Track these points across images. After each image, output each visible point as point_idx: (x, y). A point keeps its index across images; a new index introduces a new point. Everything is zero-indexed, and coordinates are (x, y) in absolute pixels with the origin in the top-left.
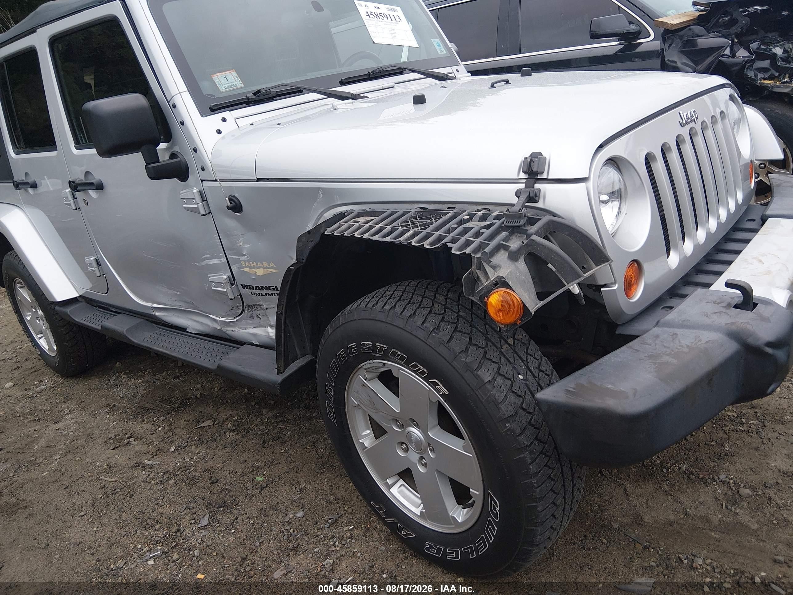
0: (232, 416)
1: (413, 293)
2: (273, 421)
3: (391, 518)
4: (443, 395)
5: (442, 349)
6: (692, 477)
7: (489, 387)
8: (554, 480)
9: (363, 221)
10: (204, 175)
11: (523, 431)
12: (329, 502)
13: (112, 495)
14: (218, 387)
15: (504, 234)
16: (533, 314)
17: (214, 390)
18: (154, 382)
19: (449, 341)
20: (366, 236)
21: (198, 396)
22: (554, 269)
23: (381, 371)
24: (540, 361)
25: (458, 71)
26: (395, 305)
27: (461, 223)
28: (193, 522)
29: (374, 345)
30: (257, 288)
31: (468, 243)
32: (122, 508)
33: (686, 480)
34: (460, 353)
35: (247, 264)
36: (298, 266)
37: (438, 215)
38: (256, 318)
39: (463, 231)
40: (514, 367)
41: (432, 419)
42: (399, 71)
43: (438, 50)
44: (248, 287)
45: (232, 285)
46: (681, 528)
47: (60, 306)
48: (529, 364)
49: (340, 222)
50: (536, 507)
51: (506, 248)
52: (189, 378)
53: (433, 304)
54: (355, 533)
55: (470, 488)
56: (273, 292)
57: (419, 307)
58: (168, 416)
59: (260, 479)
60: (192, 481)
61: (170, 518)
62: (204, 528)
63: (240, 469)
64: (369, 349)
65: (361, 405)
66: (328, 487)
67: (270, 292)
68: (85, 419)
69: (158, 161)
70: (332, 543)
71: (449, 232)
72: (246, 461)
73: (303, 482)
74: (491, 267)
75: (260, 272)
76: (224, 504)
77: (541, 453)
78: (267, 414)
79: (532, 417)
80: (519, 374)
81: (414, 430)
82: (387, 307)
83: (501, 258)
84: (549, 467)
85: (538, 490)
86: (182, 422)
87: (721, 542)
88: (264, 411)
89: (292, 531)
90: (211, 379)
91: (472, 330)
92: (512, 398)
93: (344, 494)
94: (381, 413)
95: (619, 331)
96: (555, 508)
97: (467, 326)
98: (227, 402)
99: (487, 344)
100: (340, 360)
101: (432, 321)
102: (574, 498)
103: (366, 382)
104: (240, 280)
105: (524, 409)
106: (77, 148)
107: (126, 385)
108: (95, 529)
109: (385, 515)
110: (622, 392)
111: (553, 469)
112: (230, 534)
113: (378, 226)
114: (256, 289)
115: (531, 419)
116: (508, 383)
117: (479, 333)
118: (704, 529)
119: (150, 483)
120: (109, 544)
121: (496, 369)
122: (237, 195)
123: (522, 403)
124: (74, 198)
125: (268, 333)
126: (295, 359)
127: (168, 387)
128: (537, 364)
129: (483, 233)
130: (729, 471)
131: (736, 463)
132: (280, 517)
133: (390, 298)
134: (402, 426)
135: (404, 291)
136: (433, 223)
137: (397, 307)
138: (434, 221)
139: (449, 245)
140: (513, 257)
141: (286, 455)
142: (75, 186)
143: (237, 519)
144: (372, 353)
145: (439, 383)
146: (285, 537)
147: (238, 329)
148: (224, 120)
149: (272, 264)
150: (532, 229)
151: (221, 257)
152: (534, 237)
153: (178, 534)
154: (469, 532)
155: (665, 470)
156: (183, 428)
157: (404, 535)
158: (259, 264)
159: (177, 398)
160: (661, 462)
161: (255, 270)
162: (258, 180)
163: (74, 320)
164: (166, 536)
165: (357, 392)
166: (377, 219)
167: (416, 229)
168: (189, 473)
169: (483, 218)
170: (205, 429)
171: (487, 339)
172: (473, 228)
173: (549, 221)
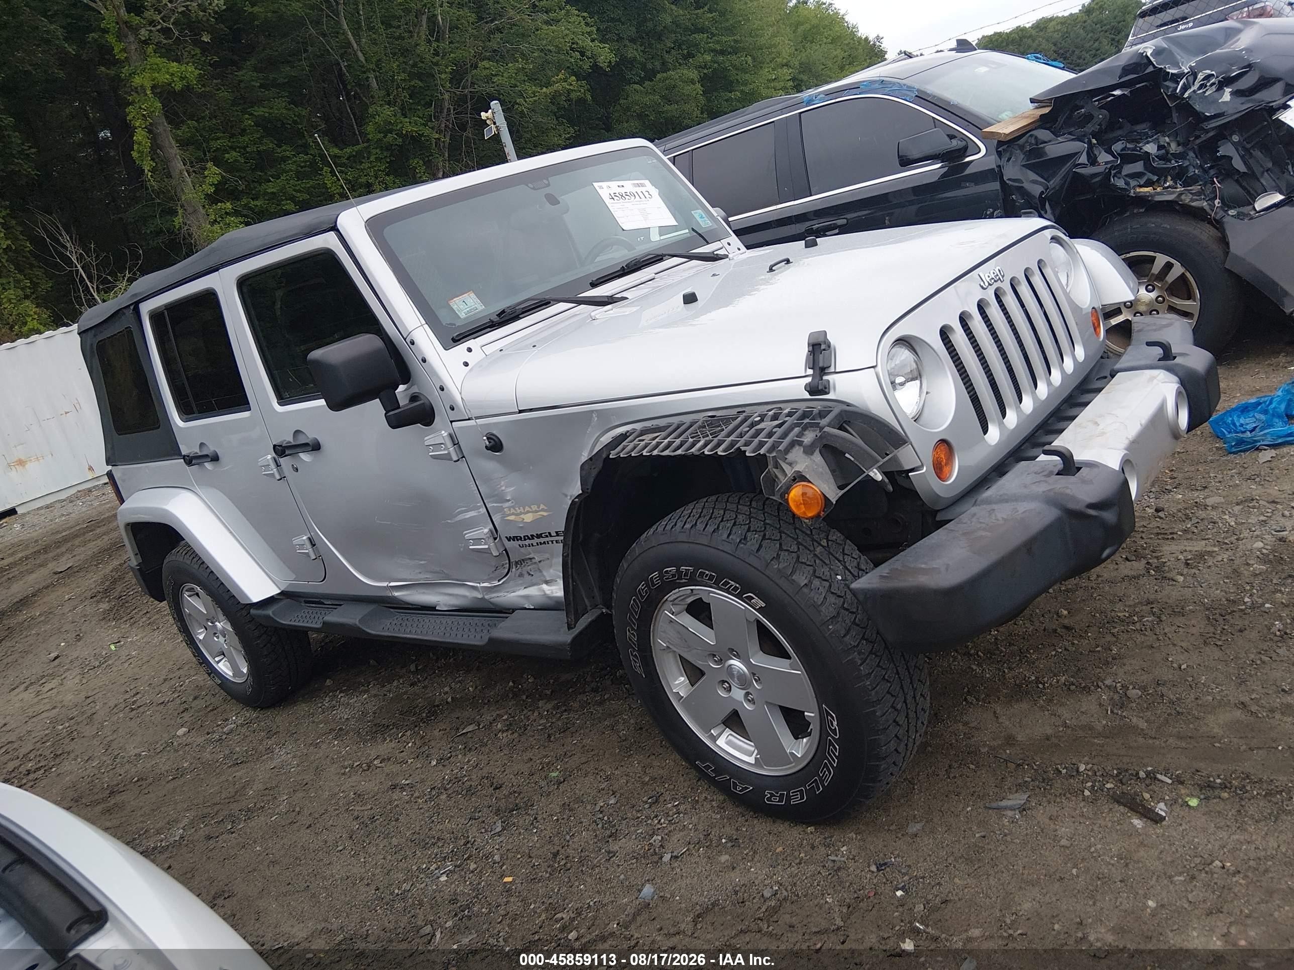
0: (501, 716)
1: (714, 508)
2: (554, 713)
3: (721, 775)
4: (760, 610)
5: (752, 560)
6: (1073, 687)
7: (805, 590)
8: (890, 682)
9: (649, 438)
10: (453, 415)
11: (848, 632)
12: (644, 784)
13: (372, 823)
14: (472, 687)
15: (797, 430)
16: (834, 503)
17: (469, 690)
18: (385, 695)
19: (758, 550)
20: (655, 453)
21: (450, 700)
22: (852, 459)
23: (689, 602)
24: (858, 560)
25: (729, 244)
26: (696, 523)
27: (752, 426)
28: (483, 831)
29: (678, 570)
30: (526, 538)
31: (761, 444)
32: (388, 834)
33: (1066, 692)
34: (771, 560)
35: (512, 511)
36: (583, 497)
37: (727, 420)
38: (526, 575)
39: (755, 433)
40: (830, 568)
41: (753, 645)
42: (658, 259)
43: (701, 223)
44: (515, 538)
45: (495, 539)
46: (1059, 741)
47: (256, 609)
48: (847, 564)
49: (624, 443)
50: (875, 712)
51: (800, 443)
52: (431, 682)
53: (736, 516)
54: (682, 808)
55: (803, 712)
56: (546, 540)
57: (722, 521)
58: (417, 729)
59: (554, 774)
60: (470, 792)
61: (453, 833)
62: (499, 834)
63: (525, 769)
64: (674, 576)
65: (671, 647)
66: (639, 768)
67: (542, 540)
68: (305, 751)
69: (399, 407)
70: (656, 821)
71: (741, 436)
72: (531, 760)
73: (608, 768)
74: (787, 463)
75: (528, 518)
76: (517, 807)
77: (871, 653)
78: (545, 706)
79: (856, 617)
80: (837, 575)
81: (736, 663)
82: (688, 526)
83: (797, 454)
84: (881, 667)
85: (873, 693)
86: (436, 732)
87: (1105, 746)
88: (541, 703)
89: (606, 818)
90: (460, 679)
91: (781, 536)
92: (832, 599)
93: (661, 772)
94: (695, 651)
95: (939, 517)
96: (896, 713)
97: (776, 532)
98: (489, 701)
99: (799, 548)
100: (641, 595)
101: (739, 532)
102: (918, 704)
103: (673, 617)
104: (504, 532)
105: (847, 610)
106: (280, 404)
107: (348, 704)
108: (362, 860)
109: (715, 773)
110: (934, 569)
111: (886, 669)
112: (533, 834)
113: (666, 441)
114: (525, 540)
115: (855, 619)
116: (827, 584)
117: (789, 539)
118: (1086, 737)
119: (416, 802)
120: (385, 871)
121: (811, 572)
122: (494, 432)
123: (844, 603)
124: (278, 465)
125: (544, 591)
126: (585, 612)
127: (405, 697)
128: (855, 564)
129: (775, 432)
130: (1116, 675)
131: (1124, 665)
132: (589, 807)
133: (689, 516)
134: (720, 662)
135: (704, 507)
136: (723, 430)
137: (698, 524)
138: (724, 427)
139: (743, 448)
140: (809, 451)
141: (581, 745)
142: (281, 450)
143: (536, 818)
144: (678, 579)
145: (754, 596)
146: (600, 826)
147: (505, 594)
148: (470, 350)
149: (542, 506)
150: (823, 422)
151: (479, 507)
152: (827, 429)
153: (469, 845)
154: (811, 764)
155: (1041, 686)
156: (441, 739)
157: (740, 791)
158: (527, 509)
159: (422, 707)
160: (1036, 677)
161: (522, 516)
162: (520, 412)
163: (278, 622)
164: (453, 851)
165: (664, 632)
166: (663, 434)
167: (707, 439)
168: (463, 783)
169: (775, 417)
170: (469, 735)
171: (799, 544)
172: (764, 429)
173: (841, 411)
